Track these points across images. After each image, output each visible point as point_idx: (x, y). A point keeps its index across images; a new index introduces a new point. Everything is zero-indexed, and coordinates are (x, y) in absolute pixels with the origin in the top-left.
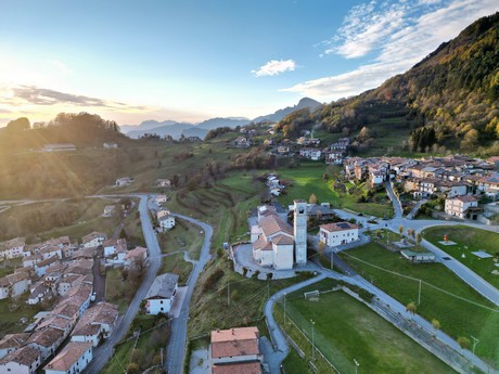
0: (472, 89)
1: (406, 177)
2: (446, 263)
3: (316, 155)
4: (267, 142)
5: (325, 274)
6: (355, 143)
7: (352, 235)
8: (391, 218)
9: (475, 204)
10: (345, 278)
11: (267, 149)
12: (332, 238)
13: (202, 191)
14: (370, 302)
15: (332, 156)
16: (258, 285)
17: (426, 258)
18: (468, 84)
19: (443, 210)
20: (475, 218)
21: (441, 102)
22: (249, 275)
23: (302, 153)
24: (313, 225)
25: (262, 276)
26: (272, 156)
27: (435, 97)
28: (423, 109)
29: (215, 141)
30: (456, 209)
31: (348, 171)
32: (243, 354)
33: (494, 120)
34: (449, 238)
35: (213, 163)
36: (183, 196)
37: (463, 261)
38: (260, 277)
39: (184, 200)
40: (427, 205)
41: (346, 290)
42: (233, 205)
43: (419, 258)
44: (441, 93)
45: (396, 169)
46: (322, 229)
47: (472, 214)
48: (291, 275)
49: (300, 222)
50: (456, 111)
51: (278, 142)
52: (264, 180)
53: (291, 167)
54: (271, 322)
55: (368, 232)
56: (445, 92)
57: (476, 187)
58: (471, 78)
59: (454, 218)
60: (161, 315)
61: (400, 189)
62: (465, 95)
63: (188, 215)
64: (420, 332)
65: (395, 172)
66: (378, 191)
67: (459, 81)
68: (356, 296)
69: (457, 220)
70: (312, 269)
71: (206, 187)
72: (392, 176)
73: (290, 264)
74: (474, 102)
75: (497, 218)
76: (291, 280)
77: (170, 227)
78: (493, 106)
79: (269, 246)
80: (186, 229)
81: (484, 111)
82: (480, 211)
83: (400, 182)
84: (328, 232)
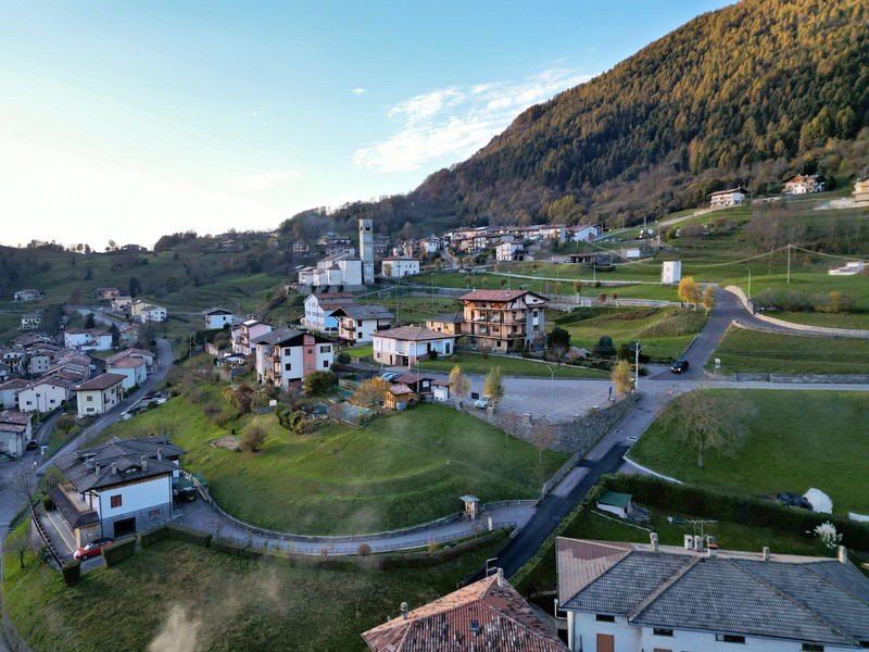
0: (525, 178)
5: (395, 287)
7: (413, 267)
18: (521, 173)
19: (494, 257)
20: (521, 259)
21: (494, 195)
27: (487, 190)
30: (505, 253)
33: (546, 205)
38: (330, 291)
40: (481, 256)
45: (450, 235)
47: (518, 255)
48: (362, 288)
50: (510, 202)
56: (498, 183)
57: (522, 236)
58: (523, 165)
59: (504, 261)
61: (455, 250)
62: (519, 185)
65: (449, 239)
67: (511, 170)
69: (507, 262)
70: (381, 285)
72: (446, 244)
74: (528, 190)
75: (538, 256)
76: (363, 292)
77: (159, 320)
78: (545, 192)
79: (336, 267)
80: (186, 322)
81: (537, 197)
82: (525, 252)
83: (454, 245)
84: (391, 262)
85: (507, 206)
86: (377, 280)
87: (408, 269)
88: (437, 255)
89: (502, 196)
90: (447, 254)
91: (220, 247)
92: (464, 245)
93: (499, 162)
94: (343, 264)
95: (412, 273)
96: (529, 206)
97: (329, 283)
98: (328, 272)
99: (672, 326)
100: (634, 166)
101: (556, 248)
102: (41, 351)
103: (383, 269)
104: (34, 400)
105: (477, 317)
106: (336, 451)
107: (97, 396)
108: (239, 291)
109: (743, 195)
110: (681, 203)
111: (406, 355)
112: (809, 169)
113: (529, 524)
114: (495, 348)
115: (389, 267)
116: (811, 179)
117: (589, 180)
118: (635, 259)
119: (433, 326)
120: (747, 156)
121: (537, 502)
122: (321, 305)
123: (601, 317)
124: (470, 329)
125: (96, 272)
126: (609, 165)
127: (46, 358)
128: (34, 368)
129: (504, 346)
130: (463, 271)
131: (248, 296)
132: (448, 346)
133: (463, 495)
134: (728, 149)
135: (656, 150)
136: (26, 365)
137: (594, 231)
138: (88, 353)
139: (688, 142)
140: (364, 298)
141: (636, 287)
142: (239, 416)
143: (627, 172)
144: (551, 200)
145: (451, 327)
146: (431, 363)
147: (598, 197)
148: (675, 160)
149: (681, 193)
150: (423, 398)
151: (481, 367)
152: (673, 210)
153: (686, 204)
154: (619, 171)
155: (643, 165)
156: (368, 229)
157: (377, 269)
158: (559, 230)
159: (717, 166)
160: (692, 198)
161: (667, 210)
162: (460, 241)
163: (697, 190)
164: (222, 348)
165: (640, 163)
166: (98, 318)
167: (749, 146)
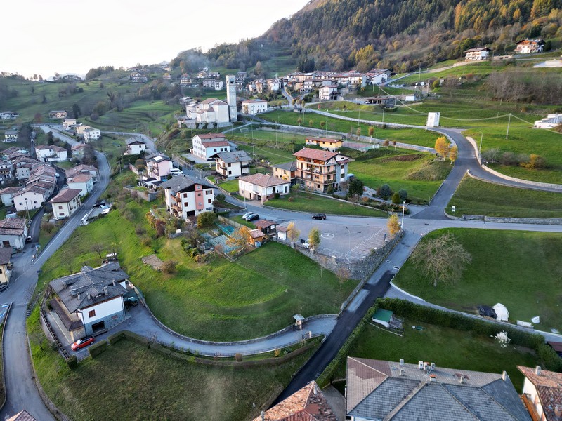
0: (340, 29)
3: (219, 86)
5: (250, 123)
7: (263, 107)
9: (336, 90)
10: (262, 123)
18: (338, 25)
19: (318, 96)
20: (336, 98)
22: (201, 127)
25: (211, 127)
26: (177, 87)
27: (314, 37)
30: (325, 94)
31: (251, 89)
33: (354, 52)
37: (327, 112)
38: (208, 127)
40: (308, 95)
44: (318, 33)
46: (243, 104)
47: (334, 96)
48: (229, 124)
49: (232, 90)
53: (198, 95)
56: (322, 32)
57: (337, 81)
58: (339, 19)
59: (324, 100)
60: (141, 153)
61: (291, 90)
62: (336, 34)
65: (287, 81)
66: (276, 94)
67: (331, 22)
69: (326, 100)
72: (285, 84)
73: (227, 120)
74: (342, 39)
75: (347, 96)
76: (230, 127)
77: (96, 138)
78: (354, 41)
79: (211, 109)
80: (114, 139)
81: (348, 45)
82: (339, 93)
83: (291, 86)
84: (248, 104)
85: (327, 50)
86: (239, 117)
87: (260, 108)
88: (279, 93)
89: (324, 43)
90: (285, 93)
91: (131, 79)
92: (297, 86)
93: (322, 15)
94: (216, 108)
95: (262, 111)
96: (342, 52)
97: (208, 121)
98: (206, 113)
99: (429, 173)
100: (416, 23)
101: (360, 91)
102: (23, 163)
103: (243, 108)
104: (24, 202)
105: (305, 168)
106: (220, 281)
107: (65, 206)
108: (147, 115)
109: (488, 52)
110: (446, 56)
111: (260, 195)
112: (535, 34)
113: (333, 332)
114: (316, 188)
115: (247, 107)
116: (536, 41)
117: (385, 32)
118: (411, 102)
119: (278, 172)
120: (495, 21)
121: (338, 315)
122: (203, 143)
123: (384, 157)
124: (300, 175)
125: (49, 97)
126: (399, 21)
127: (27, 169)
128: (20, 176)
129: (322, 188)
130: (296, 111)
131: (153, 120)
132: (286, 188)
133: (295, 314)
134: (481, 14)
135: (432, 11)
136: (14, 172)
137: (385, 76)
138: (53, 163)
139: (455, 6)
140: (231, 133)
141: (409, 130)
142: (158, 237)
143: (411, 27)
144: (358, 47)
145: (289, 173)
146: (276, 202)
147: (390, 46)
148: (445, 20)
149: (446, 48)
150: (271, 237)
151: (307, 207)
152: (440, 60)
153: (449, 56)
154: (406, 26)
155: (423, 22)
156: (232, 83)
157: (239, 108)
158: (361, 78)
159: (472, 27)
160: (453, 52)
161: (436, 61)
162: (295, 83)
163: (458, 46)
164: (140, 170)
165: (421, 20)
166: (56, 135)
167: (496, 13)
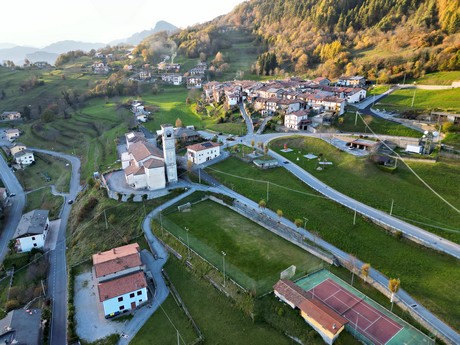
0: (303, 18)
1: (255, 98)
2: (286, 166)
3: (178, 81)
4: (127, 67)
5: (195, 188)
6: (212, 68)
7: (215, 152)
8: (245, 135)
9: (305, 117)
10: (211, 189)
11: (128, 75)
12: (199, 157)
13: (61, 122)
14: (231, 205)
15: (192, 81)
16: (135, 206)
17: (272, 164)
19: (283, 124)
20: (306, 128)
21: (280, 30)
22: (124, 199)
23: (164, 78)
24: (181, 147)
25: (138, 198)
26: (134, 82)
28: (266, 36)
29: (67, 66)
30: (292, 122)
31: (207, 95)
32: (127, 267)
33: (319, 47)
34: (288, 147)
35: (70, 91)
36: (39, 129)
37: (297, 163)
38: (135, 199)
39: (41, 133)
40: (271, 121)
41: (213, 198)
42: (99, 135)
43: (267, 165)
44: (280, 21)
45: (247, 91)
46: (189, 150)
47: (303, 126)
48: (165, 193)
49: (169, 145)
50: (291, 38)
51: (138, 66)
52: (129, 107)
53: (155, 93)
54: (149, 236)
55: (228, 149)
57: (306, 103)
59: (291, 131)
60: (35, 251)
61: (251, 109)
62: (299, 23)
63: (49, 148)
64: (269, 221)
65: (246, 94)
66: (234, 112)
68: (221, 202)
69: (293, 132)
70: (183, 185)
71: (66, 118)
72: (244, 98)
73: (163, 184)
75: (320, 128)
76: (166, 199)
77: (29, 163)
78: (318, 33)
79: (142, 170)
80: (49, 165)
81: (312, 38)
82: (310, 122)
83: (250, 102)
84: (195, 151)
87: (210, 156)
88: (236, 110)
90: (244, 112)
95: (213, 157)
96: (305, 46)
100: (389, 17)
101: (335, 122)
108: (94, 127)
117: (352, 25)
118: (415, 156)
125: (8, 92)
137: (363, 93)
144: (323, 42)
147: (359, 42)
148: (426, 15)
155: (397, 15)
